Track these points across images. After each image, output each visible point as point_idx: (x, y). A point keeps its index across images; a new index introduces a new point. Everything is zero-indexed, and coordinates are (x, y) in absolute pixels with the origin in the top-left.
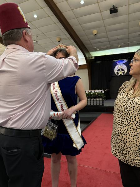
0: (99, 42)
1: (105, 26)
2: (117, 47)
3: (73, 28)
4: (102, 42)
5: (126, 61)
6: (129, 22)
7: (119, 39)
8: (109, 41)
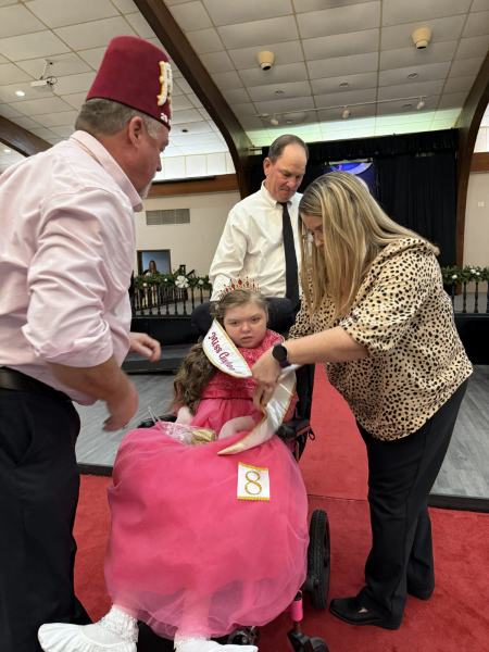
0: (280, 95)
1: (300, 39)
2: (338, 117)
3: (189, 36)
4: (288, 97)
5: (368, 165)
6: (380, 28)
7: (345, 87)
8: (313, 95)
